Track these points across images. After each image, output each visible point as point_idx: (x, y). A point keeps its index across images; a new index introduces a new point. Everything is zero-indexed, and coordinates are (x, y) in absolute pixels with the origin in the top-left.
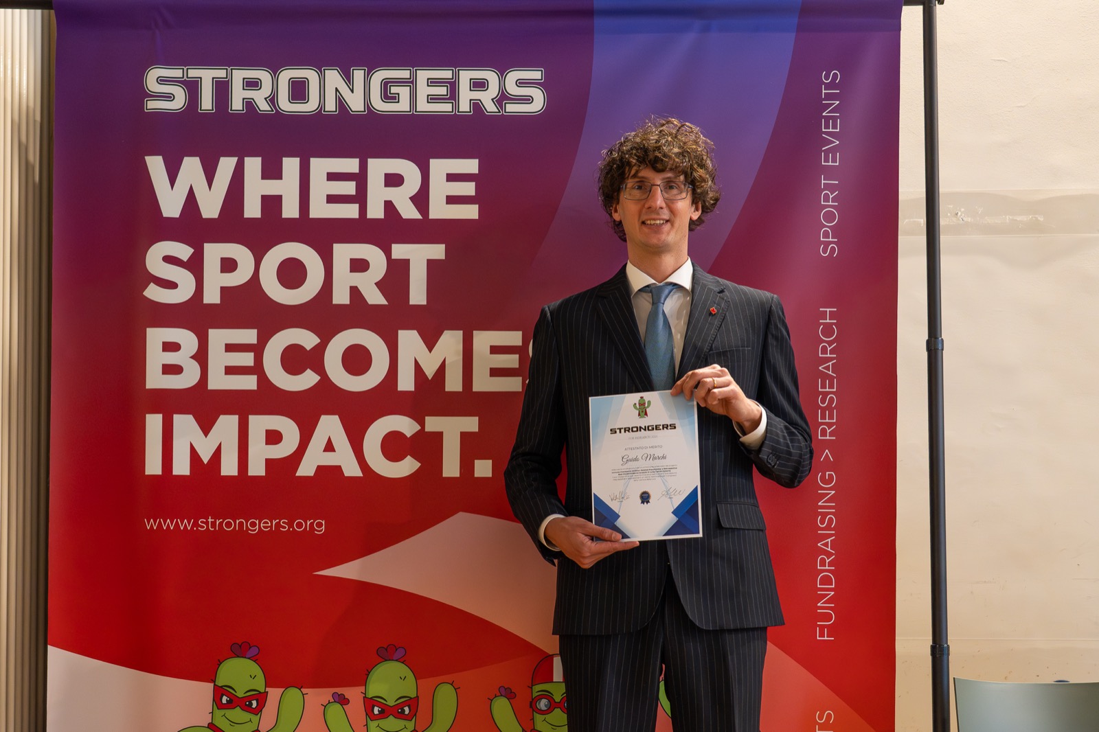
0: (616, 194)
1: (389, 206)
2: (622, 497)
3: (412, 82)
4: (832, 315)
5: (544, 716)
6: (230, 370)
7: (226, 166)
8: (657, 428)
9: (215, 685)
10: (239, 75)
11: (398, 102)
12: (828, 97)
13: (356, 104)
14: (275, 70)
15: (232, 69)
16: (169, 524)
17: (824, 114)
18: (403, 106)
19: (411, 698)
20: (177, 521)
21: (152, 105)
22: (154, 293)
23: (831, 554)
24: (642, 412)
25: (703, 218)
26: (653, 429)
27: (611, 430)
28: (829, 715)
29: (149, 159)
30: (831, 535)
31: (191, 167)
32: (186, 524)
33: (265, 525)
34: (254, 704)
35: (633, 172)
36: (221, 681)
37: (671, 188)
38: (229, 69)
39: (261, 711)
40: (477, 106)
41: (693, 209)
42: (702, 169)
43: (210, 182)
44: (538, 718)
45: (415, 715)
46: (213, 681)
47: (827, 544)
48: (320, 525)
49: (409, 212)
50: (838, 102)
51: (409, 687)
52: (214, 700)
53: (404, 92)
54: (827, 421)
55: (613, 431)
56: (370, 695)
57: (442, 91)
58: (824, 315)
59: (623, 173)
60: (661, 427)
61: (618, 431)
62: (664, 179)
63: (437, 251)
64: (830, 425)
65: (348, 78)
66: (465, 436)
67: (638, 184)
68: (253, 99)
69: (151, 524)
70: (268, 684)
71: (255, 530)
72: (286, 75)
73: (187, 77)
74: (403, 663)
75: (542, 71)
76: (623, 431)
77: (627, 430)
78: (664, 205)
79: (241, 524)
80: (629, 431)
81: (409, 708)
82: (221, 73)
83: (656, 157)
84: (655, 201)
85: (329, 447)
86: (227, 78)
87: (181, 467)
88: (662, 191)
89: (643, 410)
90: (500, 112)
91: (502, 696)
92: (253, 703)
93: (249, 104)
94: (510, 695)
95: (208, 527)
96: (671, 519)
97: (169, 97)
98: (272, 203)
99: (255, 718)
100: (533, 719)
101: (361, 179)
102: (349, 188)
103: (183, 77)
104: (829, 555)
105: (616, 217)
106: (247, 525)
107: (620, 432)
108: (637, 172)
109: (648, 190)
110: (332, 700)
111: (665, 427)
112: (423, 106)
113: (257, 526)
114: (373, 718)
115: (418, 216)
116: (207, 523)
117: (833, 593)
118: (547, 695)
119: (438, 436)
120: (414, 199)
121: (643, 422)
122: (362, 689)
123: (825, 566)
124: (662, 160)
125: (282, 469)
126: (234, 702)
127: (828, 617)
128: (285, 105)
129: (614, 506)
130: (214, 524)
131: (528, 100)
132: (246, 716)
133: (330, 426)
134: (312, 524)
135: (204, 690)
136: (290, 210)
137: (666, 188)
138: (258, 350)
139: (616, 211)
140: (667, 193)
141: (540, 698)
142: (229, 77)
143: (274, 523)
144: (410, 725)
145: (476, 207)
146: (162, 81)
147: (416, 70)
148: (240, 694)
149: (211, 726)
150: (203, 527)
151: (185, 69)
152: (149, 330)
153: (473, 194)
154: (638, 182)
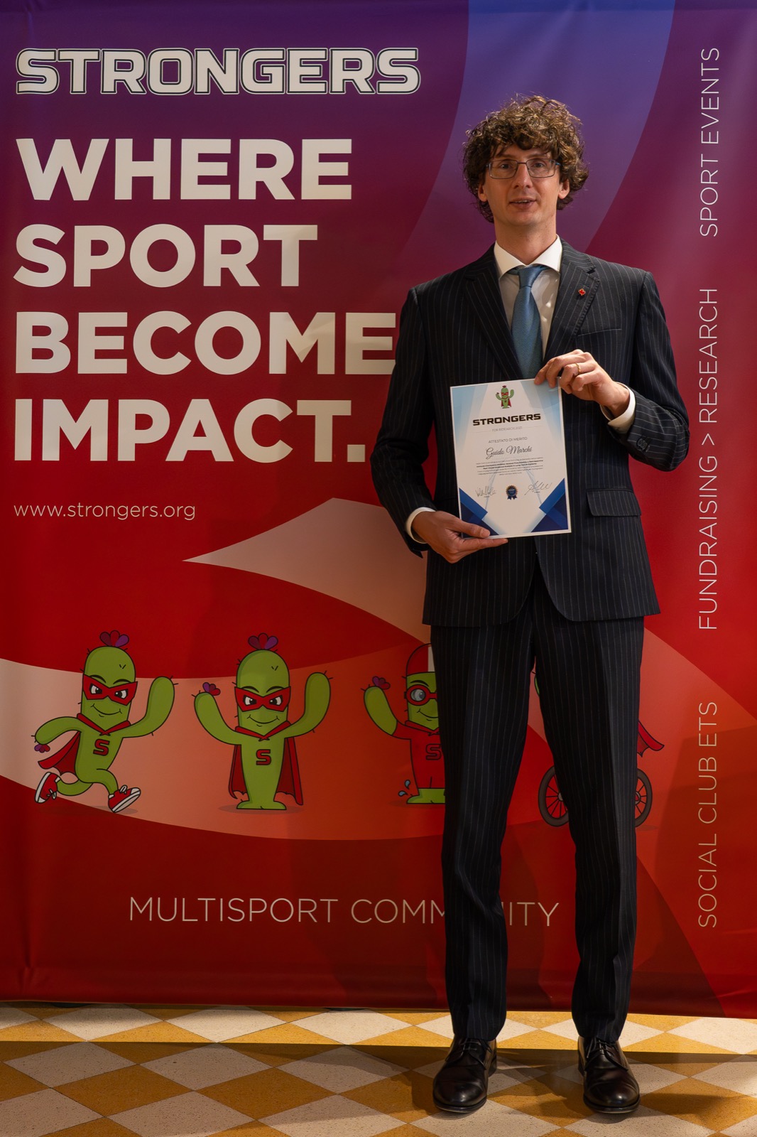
0: (482, 174)
1: (261, 187)
2: (489, 492)
3: (285, 63)
4: (713, 296)
5: (419, 708)
6: (100, 354)
7: (98, 147)
8: (521, 418)
9: (84, 675)
10: (111, 57)
11: (271, 82)
12: (708, 75)
13: (228, 84)
14: (147, 51)
15: (103, 51)
16: (38, 511)
17: (703, 92)
18: (275, 86)
19: (283, 689)
20: (46, 508)
21: (24, 87)
22: (24, 276)
23: (713, 541)
24: (506, 402)
25: (572, 196)
26: (517, 420)
27: (474, 421)
28: (712, 707)
29: (20, 142)
30: (713, 522)
31: (63, 149)
32: (55, 511)
33: (135, 511)
34: (124, 694)
35: (498, 151)
36: (90, 671)
37: (538, 165)
38: (101, 51)
39: (131, 701)
40: (350, 86)
41: (561, 187)
42: (569, 145)
43: (81, 163)
44: (413, 709)
45: (287, 705)
46: (82, 671)
47: (708, 531)
48: (190, 511)
49: (281, 193)
50: (717, 80)
51: (281, 677)
52: (83, 690)
53: (277, 72)
54: (708, 404)
55: (476, 423)
56: (241, 685)
57: (315, 71)
58: (704, 297)
59: (489, 152)
60: (525, 418)
61: (481, 422)
62: (530, 157)
63: (310, 232)
64: (711, 408)
65: (220, 59)
66: (337, 420)
67: (504, 163)
68: (124, 80)
69: (20, 511)
70: (139, 674)
71: (125, 516)
72: (159, 56)
73: (59, 60)
74: (275, 652)
75: (416, 50)
76: (486, 422)
77: (490, 421)
78: (531, 184)
79: (110, 510)
80: (492, 422)
81: (281, 699)
82: (92, 55)
83: (522, 134)
84: (523, 179)
85: (200, 432)
86: (98, 60)
87: (51, 453)
88: (528, 169)
89: (506, 400)
90: (373, 92)
91: (375, 686)
92: (122, 693)
93: (121, 86)
94: (383, 685)
95: (77, 513)
96: (539, 515)
97: (41, 79)
98: (143, 185)
99: (124, 709)
100: (408, 710)
101: (232, 159)
102: (221, 169)
103: (55, 60)
104: (711, 541)
105: (483, 198)
106: (116, 511)
107: (483, 424)
108: (503, 150)
109: (515, 168)
110: (203, 690)
111: (530, 417)
112: (296, 87)
113: (127, 513)
114: (245, 708)
115: (290, 196)
116: (76, 510)
117: (715, 581)
118: (423, 686)
119: (310, 420)
120: (286, 180)
121: (507, 413)
122: (233, 679)
123: (707, 554)
124: (528, 137)
125: (152, 453)
126: (104, 692)
127: (711, 606)
128: (157, 86)
129: (480, 501)
130: (83, 511)
131: (402, 79)
132: (115, 707)
133: (200, 410)
134: (182, 511)
135: (73, 680)
136: (161, 191)
137: (532, 166)
138: (128, 333)
139: (482, 192)
140: (533, 171)
141: (414, 688)
142: (101, 59)
143: (144, 509)
144: (282, 717)
145: (349, 188)
146: (34, 63)
147: (289, 50)
148: (110, 684)
149: (81, 717)
150: (72, 514)
151: (57, 51)
152: (19, 314)
153: (346, 174)
154: (504, 160)
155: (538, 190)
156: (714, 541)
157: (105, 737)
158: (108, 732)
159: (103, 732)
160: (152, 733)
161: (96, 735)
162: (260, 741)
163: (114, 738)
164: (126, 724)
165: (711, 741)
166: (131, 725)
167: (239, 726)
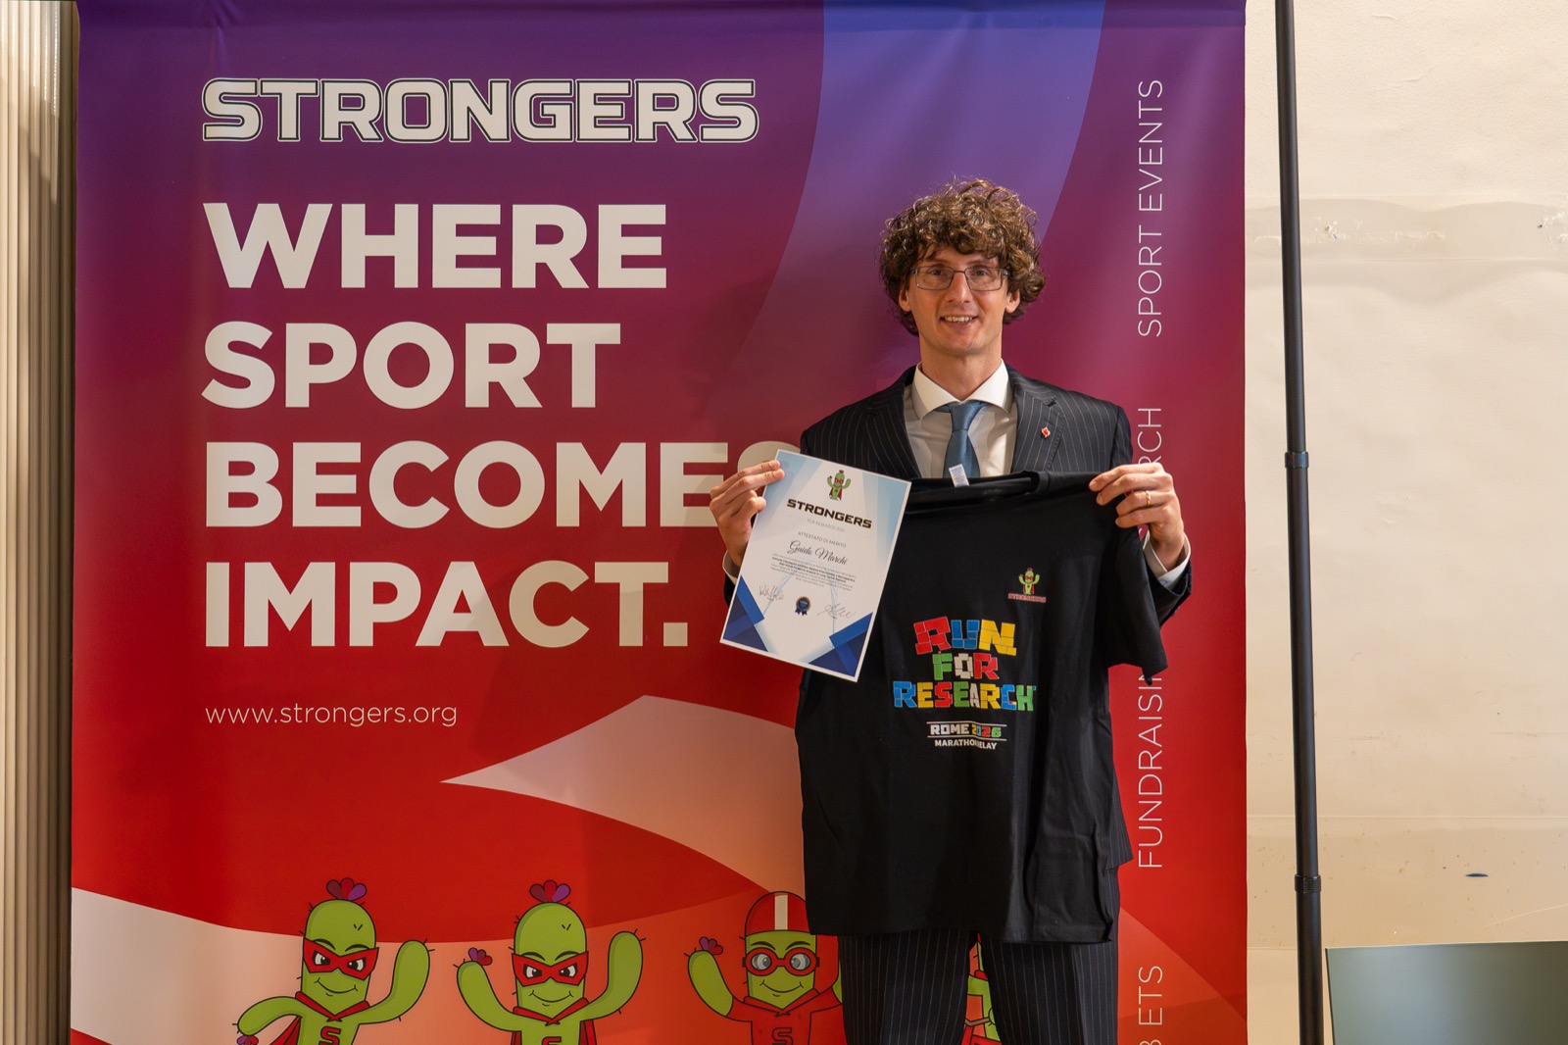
0: (904, 277)
1: (542, 270)
3: (573, 99)
4: (1155, 417)
5: (763, 978)
6: (324, 500)
7: (317, 216)
9: (305, 939)
10: (334, 90)
11: (554, 126)
12: (1147, 117)
13: (496, 128)
14: (383, 83)
15: (323, 82)
16: (239, 716)
17: (1141, 141)
18: (561, 132)
19: (578, 954)
20: (250, 711)
21: (213, 132)
22: (216, 394)
28: (1156, 972)
29: (208, 207)
30: (1155, 723)
31: (268, 217)
33: (372, 715)
34: (360, 964)
35: (929, 253)
36: (312, 934)
37: (980, 273)
38: (320, 82)
39: (370, 974)
40: (663, 131)
42: (1021, 248)
43: (294, 237)
44: (755, 981)
45: (584, 977)
46: (302, 933)
47: (1150, 735)
48: (449, 714)
49: (570, 278)
50: (1160, 125)
51: (575, 939)
52: (303, 960)
53: (562, 113)
56: (520, 951)
57: (615, 111)
58: (1143, 418)
59: (916, 253)
62: (969, 263)
63: (610, 333)
65: (484, 94)
66: (650, 589)
67: (935, 268)
68: (352, 122)
69: (214, 716)
70: (379, 937)
71: (360, 722)
72: (399, 90)
73: (262, 93)
74: (566, 906)
75: (752, 82)
78: (971, 298)
79: (340, 714)
81: (576, 968)
82: (308, 88)
84: (959, 292)
85: (462, 606)
86: (316, 94)
87: (257, 635)
88: (967, 279)
90: (694, 139)
91: (703, 950)
92: (357, 963)
93: (348, 130)
94: (715, 949)
95: (293, 718)
97: (237, 121)
98: (380, 268)
99: (361, 985)
100: (747, 982)
101: (503, 232)
102: (487, 246)
103: (256, 94)
104: (1154, 750)
105: (904, 305)
106: (348, 715)
108: (934, 253)
109: (950, 276)
110: (468, 958)
112: (589, 132)
113: (363, 717)
114: (527, 982)
115: (583, 284)
116: (292, 713)
117: (1159, 803)
118: (767, 949)
119: (613, 589)
120: (577, 261)
122: (509, 942)
123: (1149, 765)
125: (396, 636)
126: (332, 962)
127: (1154, 836)
128: (399, 131)
130: (302, 714)
131: (734, 122)
132: (349, 982)
133: (463, 577)
134: (438, 713)
135: (289, 946)
136: (406, 277)
137: (973, 275)
138: (362, 471)
139: (904, 298)
140: (974, 280)
141: (756, 953)
142: (320, 93)
143: (386, 712)
144: (577, 992)
145: (663, 272)
146: (225, 98)
147: (578, 82)
148: (340, 951)
149: (301, 997)
150: (287, 719)
151: (259, 82)
152: (210, 445)
153: (659, 253)
154: (933, 266)
155: (981, 305)
156: (1158, 749)
157: (334, 1024)
158: (339, 1017)
159: (331, 1017)
160: (399, 1017)
161: (322, 1021)
162: (546, 1025)
163: (347, 1025)
164: (363, 1006)
165: (1156, 1018)
166: (370, 1007)
167: (518, 1006)
